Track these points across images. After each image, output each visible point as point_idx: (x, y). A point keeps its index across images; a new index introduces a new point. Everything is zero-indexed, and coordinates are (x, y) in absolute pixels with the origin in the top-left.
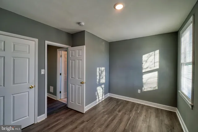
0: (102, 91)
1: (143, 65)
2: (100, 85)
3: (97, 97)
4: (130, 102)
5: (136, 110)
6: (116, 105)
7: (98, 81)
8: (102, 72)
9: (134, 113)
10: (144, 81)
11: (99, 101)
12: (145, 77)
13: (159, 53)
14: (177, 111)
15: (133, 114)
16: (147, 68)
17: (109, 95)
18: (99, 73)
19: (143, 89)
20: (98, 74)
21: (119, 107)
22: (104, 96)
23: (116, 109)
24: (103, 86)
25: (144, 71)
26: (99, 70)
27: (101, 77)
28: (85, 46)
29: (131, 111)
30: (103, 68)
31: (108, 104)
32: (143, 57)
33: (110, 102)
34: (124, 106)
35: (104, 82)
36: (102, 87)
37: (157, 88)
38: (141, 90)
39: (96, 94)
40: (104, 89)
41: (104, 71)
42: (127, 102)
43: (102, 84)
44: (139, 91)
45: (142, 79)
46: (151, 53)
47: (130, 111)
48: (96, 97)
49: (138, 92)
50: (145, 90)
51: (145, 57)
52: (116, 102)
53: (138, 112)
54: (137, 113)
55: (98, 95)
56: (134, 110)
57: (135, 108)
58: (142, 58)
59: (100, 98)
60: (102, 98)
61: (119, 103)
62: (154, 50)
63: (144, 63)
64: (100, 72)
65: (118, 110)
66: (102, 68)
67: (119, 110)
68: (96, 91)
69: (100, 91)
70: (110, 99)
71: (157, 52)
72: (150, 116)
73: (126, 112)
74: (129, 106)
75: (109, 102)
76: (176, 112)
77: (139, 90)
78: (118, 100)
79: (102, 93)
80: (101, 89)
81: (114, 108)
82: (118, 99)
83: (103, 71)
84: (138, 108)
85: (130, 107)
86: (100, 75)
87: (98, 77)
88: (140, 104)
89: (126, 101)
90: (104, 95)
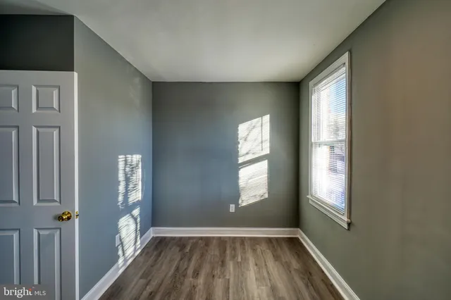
0: (133, 227)
1: (240, 146)
2: (128, 209)
3: (120, 252)
4: (213, 237)
5: (234, 257)
6: (181, 259)
7: (121, 198)
8: (133, 169)
9: (231, 266)
10: (242, 183)
11: (126, 260)
12: (244, 174)
13: (270, 121)
14: (301, 235)
15: (231, 269)
16: (247, 153)
17: (152, 233)
18: (126, 174)
19: (240, 202)
20: (121, 177)
21: (190, 260)
22: (139, 242)
23: (186, 269)
24: (136, 212)
25: (241, 160)
26: (126, 164)
27: (131, 186)
28: (75, 73)
29: (223, 263)
30: (136, 158)
31: (156, 261)
32: (239, 128)
33: (163, 254)
34: (202, 255)
35: (140, 198)
36: (133, 216)
37: (266, 196)
38: (237, 204)
39: (117, 242)
40: (139, 220)
41: (140, 165)
42: (207, 241)
43: (135, 205)
44: (232, 208)
45: (237, 178)
46: (255, 121)
47: (220, 263)
48: (118, 250)
49: (231, 211)
50: (244, 204)
51: (243, 129)
52: (178, 249)
53: (239, 260)
54: (238, 262)
55: (122, 243)
56: (228, 258)
57: (228, 252)
58: (237, 130)
59: (130, 252)
60: (135, 250)
61: (188, 250)
62: (261, 115)
63: (241, 142)
64: (128, 169)
65: (190, 272)
66: (134, 156)
67: (194, 272)
68: (117, 231)
69: (127, 228)
70: (159, 245)
71: (267, 118)
72: (265, 262)
73: (213, 269)
74: (214, 251)
75: (159, 255)
76: (298, 236)
77: (231, 205)
78: (181, 243)
79: (133, 236)
80: (131, 221)
81: (177, 269)
82: (181, 238)
83: (137, 165)
84: (234, 249)
85: (217, 253)
86: (127, 180)
87: (121, 188)
88: (235, 238)
89: (201, 238)
90: (141, 237)
